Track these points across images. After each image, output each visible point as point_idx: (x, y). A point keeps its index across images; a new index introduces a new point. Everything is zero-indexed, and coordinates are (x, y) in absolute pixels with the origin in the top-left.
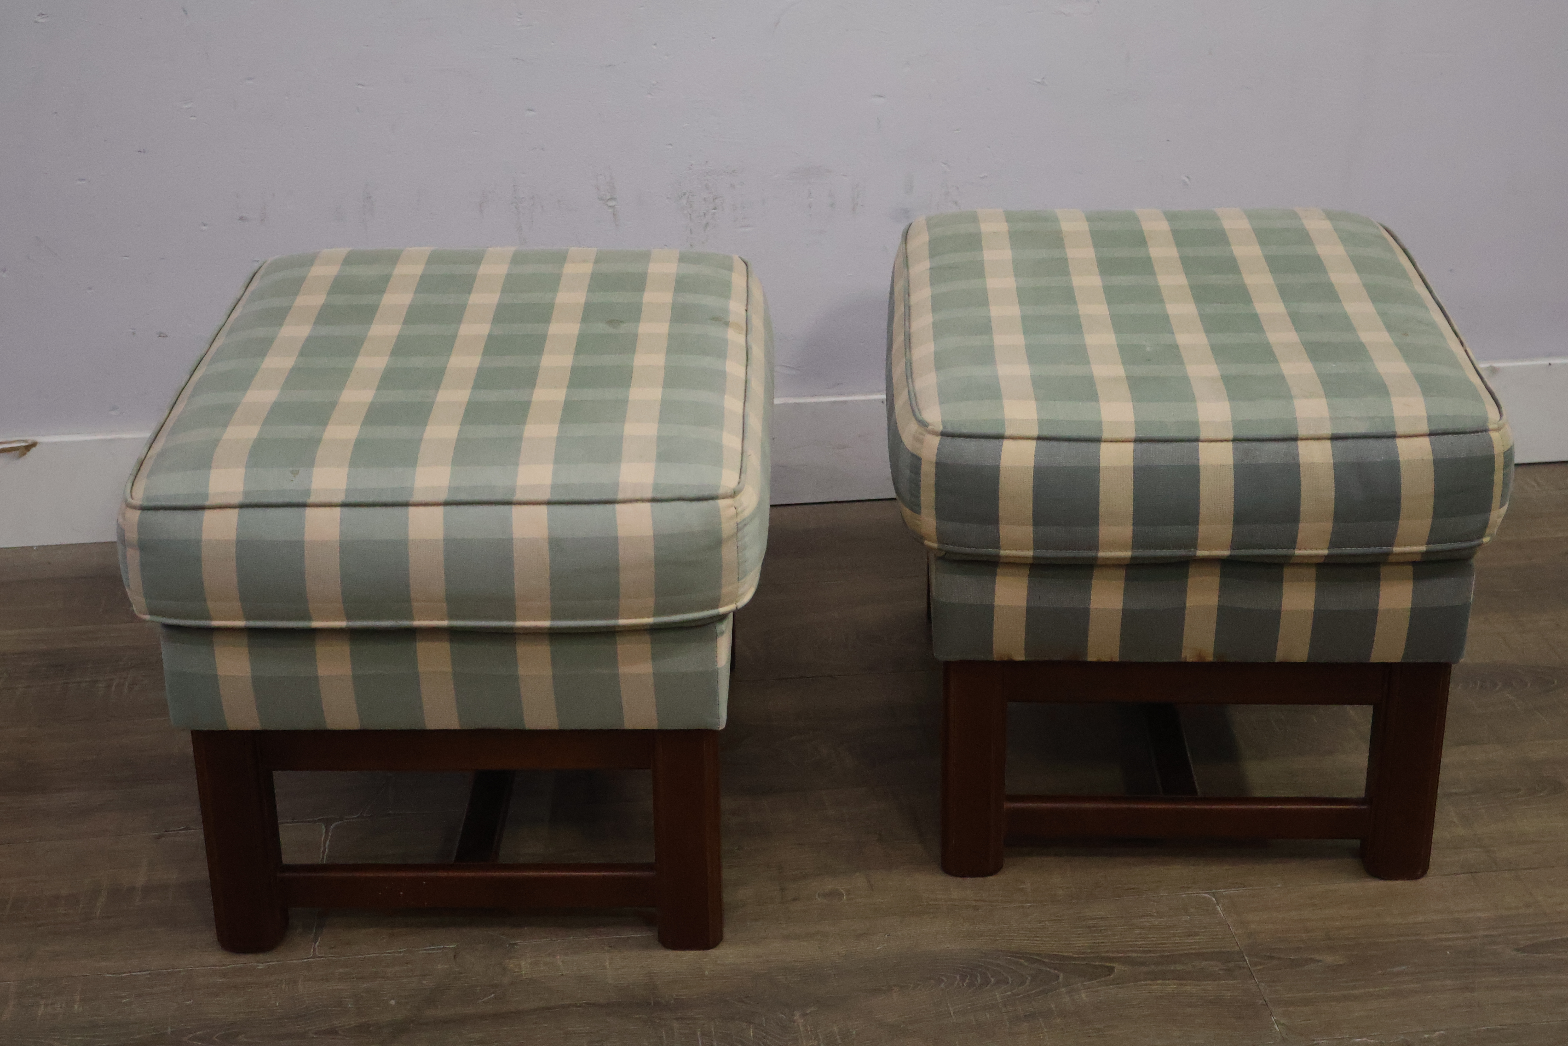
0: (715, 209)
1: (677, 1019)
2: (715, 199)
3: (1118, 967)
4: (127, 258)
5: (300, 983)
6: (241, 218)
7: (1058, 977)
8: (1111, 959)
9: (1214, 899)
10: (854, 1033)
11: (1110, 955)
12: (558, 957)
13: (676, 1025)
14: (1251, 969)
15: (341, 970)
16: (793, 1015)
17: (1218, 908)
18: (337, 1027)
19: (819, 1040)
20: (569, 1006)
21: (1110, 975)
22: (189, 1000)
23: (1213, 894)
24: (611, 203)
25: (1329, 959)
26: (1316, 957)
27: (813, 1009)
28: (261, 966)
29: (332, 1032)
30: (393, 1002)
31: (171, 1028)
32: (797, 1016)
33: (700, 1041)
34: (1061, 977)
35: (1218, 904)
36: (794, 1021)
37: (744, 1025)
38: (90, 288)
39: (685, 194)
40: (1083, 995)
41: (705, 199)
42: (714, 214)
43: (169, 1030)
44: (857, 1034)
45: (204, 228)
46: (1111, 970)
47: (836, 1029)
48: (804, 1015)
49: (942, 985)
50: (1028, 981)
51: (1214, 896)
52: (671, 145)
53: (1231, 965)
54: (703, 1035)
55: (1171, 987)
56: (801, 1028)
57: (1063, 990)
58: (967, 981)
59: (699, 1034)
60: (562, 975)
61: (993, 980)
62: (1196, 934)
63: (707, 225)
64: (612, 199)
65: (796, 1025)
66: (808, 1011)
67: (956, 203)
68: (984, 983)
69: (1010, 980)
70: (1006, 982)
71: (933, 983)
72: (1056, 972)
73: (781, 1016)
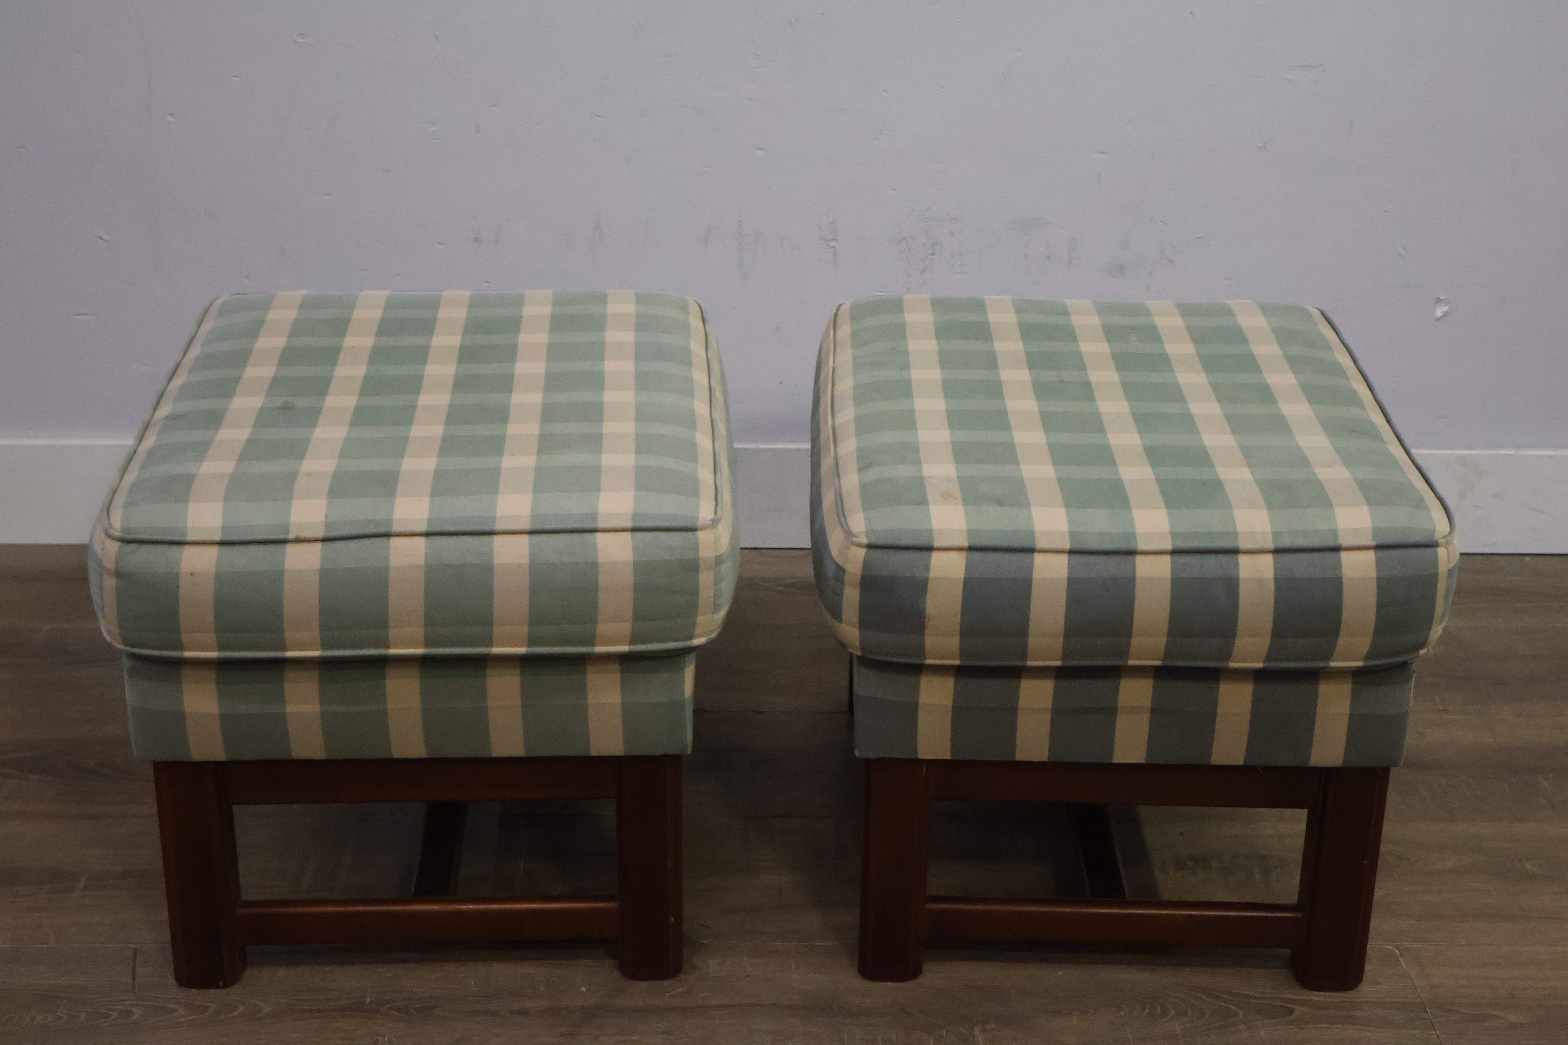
0: (933, 254)
1: (858, 1025)
2: (934, 244)
3: (1298, 1009)
5: (495, 965)
6: (476, 240)
7: (1237, 1015)
8: (1292, 1001)
9: (1398, 952)
11: (1291, 996)
12: (745, 959)
13: (858, 1032)
14: (1433, 1021)
16: (973, 1029)
17: (1402, 960)
18: (529, 1008)
20: (755, 1005)
21: (1291, 1015)
22: (389, 973)
23: (1397, 947)
24: (833, 244)
25: (1512, 1017)
26: (1498, 1013)
27: (993, 1025)
29: (523, 1012)
30: (583, 989)
31: (371, 997)
32: (977, 1030)
34: (1241, 1013)
35: (1401, 956)
36: (973, 1036)
37: (925, 1036)
39: (904, 238)
40: (1262, 1033)
41: (924, 245)
42: (933, 259)
43: (368, 1000)
45: (440, 247)
46: (1291, 1011)
48: (983, 1031)
49: (1122, 1013)
50: (1207, 1017)
51: (1398, 949)
52: (895, 190)
53: (1412, 1015)
57: (1242, 1027)
58: (1147, 1010)
59: (880, 1041)
60: (748, 976)
61: (1172, 1011)
62: (1378, 983)
63: (924, 271)
64: (835, 240)
65: (976, 1039)
66: (988, 1027)
67: (1171, 261)
68: (1164, 1014)
69: (1190, 1013)
70: (1185, 1014)
71: (1114, 1009)
72: (1236, 1008)
73: (961, 1029)
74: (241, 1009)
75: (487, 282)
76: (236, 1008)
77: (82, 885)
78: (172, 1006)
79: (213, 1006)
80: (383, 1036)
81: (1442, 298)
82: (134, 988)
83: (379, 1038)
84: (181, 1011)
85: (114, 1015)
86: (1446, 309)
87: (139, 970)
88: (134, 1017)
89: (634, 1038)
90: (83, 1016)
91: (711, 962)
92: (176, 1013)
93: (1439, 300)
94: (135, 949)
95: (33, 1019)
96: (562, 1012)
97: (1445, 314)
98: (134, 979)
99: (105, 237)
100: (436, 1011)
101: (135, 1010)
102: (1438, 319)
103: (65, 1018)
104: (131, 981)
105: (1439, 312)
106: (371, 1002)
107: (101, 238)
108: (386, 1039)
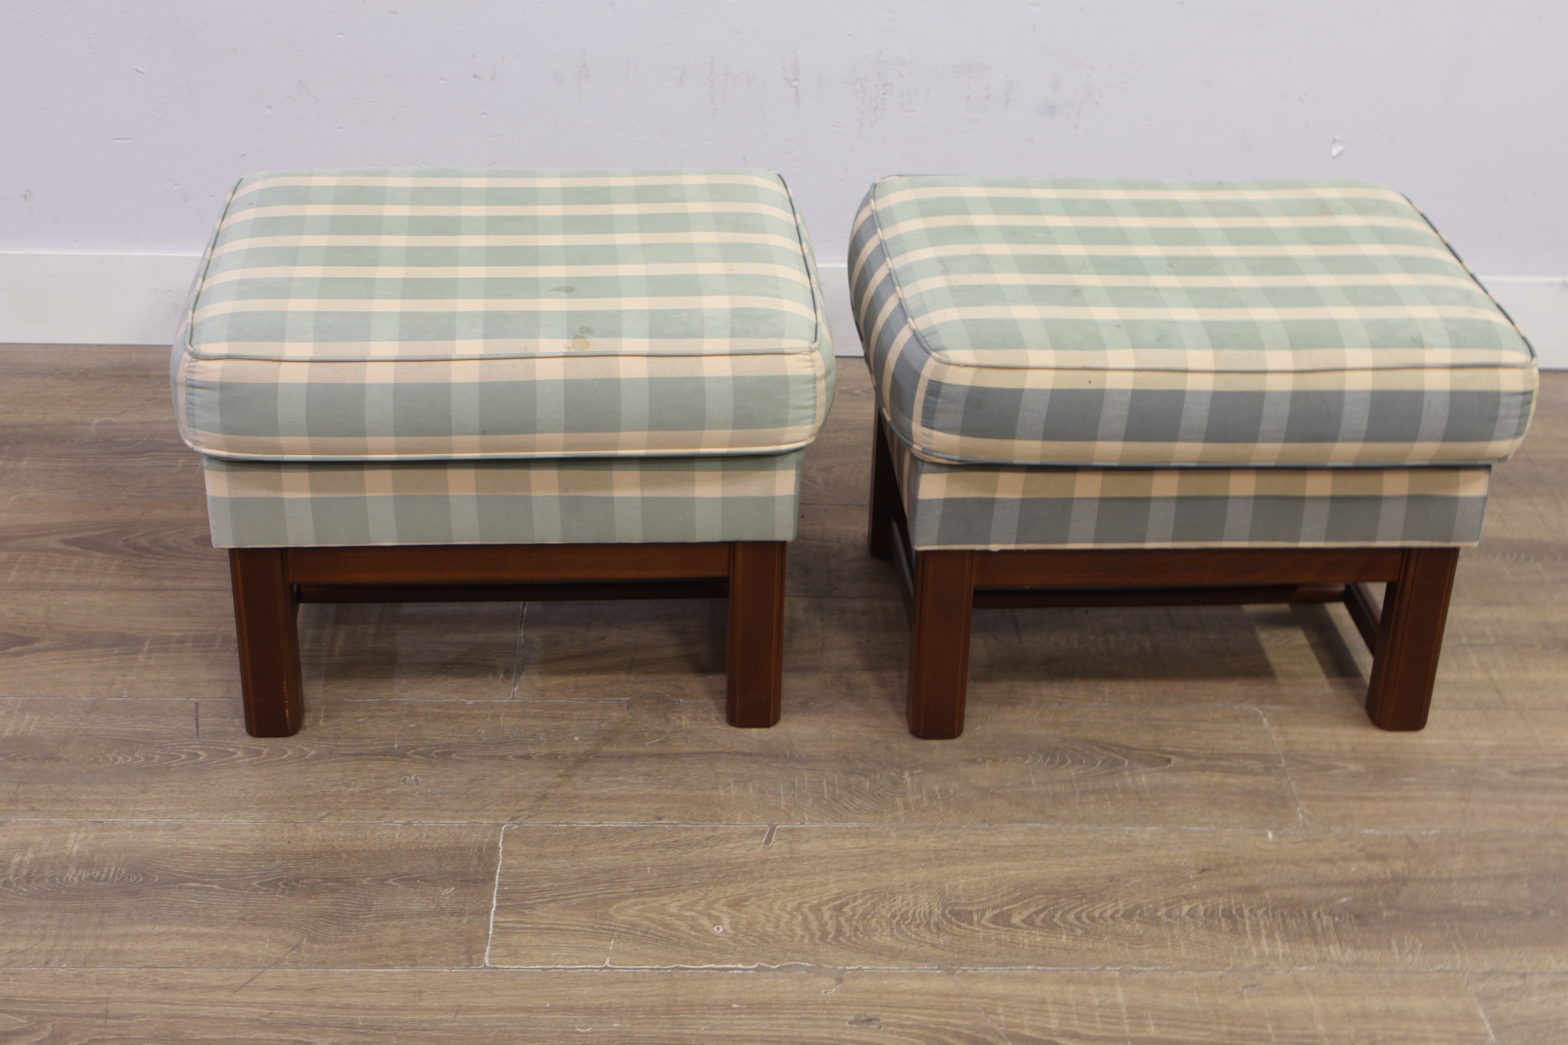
0: (884, 94)
1: (807, 770)
2: (886, 85)
3: (1175, 760)
4: (375, 104)
5: (501, 718)
6: (475, 76)
7: (1123, 763)
8: (1170, 753)
9: (1262, 713)
10: (952, 791)
11: (1169, 749)
12: (712, 715)
13: (807, 775)
14: (1286, 770)
15: (535, 710)
16: (903, 774)
17: (1265, 720)
18: (531, 754)
19: (922, 795)
20: (721, 753)
21: (1167, 764)
22: (412, 724)
23: (1262, 709)
24: (795, 83)
25: (1352, 767)
26: (1341, 764)
27: (919, 771)
28: (470, 702)
29: (527, 757)
30: (577, 738)
31: (398, 744)
32: (906, 775)
33: (825, 788)
34: (1127, 763)
35: (1265, 716)
36: (903, 779)
37: (862, 779)
38: (341, 128)
39: (859, 80)
40: (1144, 779)
41: (877, 85)
42: (884, 98)
43: (396, 746)
44: (955, 793)
45: (442, 82)
46: (1169, 761)
47: (937, 788)
48: (911, 775)
49: (1028, 761)
50: (1098, 765)
52: (850, 36)
53: (1269, 765)
54: (828, 783)
55: (1217, 778)
56: (909, 786)
57: (1127, 773)
58: (1048, 759)
59: (824, 782)
61: (1070, 760)
62: (1243, 739)
63: (876, 108)
64: (796, 80)
65: (904, 782)
66: (915, 772)
67: (1097, 103)
68: (1063, 762)
69: (1084, 762)
70: (1080, 762)
71: (1020, 759)
72: (1123, 758)
73: (893, 774)
74: (290, 753)
75: (485, 114)
76: (286, 753)
77: (146, 648)
78: (231, 750)
79: (266, 750)
80: (410, 776)
81: (1337, 138)
82: (198, 735)
83: (407, 777)
84: (239, 754)
85: (183, 757)
86: (1341, 148)
87: (201, 720)
88: (201, 758)
89: (620, 778)
90: (158, 757)
91: (684, 717)
92: (235, 756)
93: (1335, 141)
94: (197, 703)
95: (115, 760)
96: (559, 757)
97: (1340, 154)
98: (197, 727)
99: (141, 70)
100: (453, 756)
101: (200, 753)
102: (1335, 157)
103: (143, 760)
104: (195, 729)
105: (1335, 151)
106: (399, 747)
107: (138, 71)
108: (413, 778)
